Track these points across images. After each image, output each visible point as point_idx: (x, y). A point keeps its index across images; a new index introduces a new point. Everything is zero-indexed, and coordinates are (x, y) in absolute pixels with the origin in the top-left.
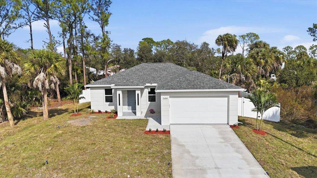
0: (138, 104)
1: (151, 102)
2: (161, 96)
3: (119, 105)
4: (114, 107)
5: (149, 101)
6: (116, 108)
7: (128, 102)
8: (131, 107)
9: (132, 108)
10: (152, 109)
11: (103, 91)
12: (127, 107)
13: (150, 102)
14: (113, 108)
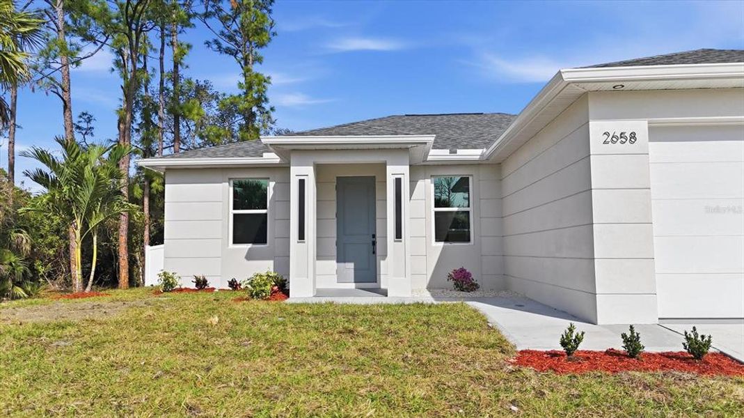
0: (398, 235)
1: (448, 244)
2: (592, 124)
3: (301, 236)
4: (271, 262)
5: (438, 239)
6: (283, 261)
7: (337, 244)
8: (351, 266)
9: (355, 269)
10: (462, 270)
11: (225, 191)
12: (333, 264)
13: (441, 244)
14: (266, 267)
